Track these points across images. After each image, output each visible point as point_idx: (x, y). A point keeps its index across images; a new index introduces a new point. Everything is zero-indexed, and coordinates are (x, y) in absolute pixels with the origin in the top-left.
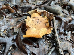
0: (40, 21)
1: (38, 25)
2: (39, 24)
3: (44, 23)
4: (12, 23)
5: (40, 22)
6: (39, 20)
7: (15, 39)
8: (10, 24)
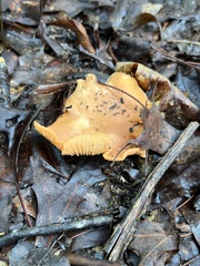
0: (123, 107)
1: (108, 116)
2: (115, 115)
3: (129, 119)
4: (52, 75)
5: (120, 111)
6: (122, 101)
7: (19, 120)
8: (45, 75)
